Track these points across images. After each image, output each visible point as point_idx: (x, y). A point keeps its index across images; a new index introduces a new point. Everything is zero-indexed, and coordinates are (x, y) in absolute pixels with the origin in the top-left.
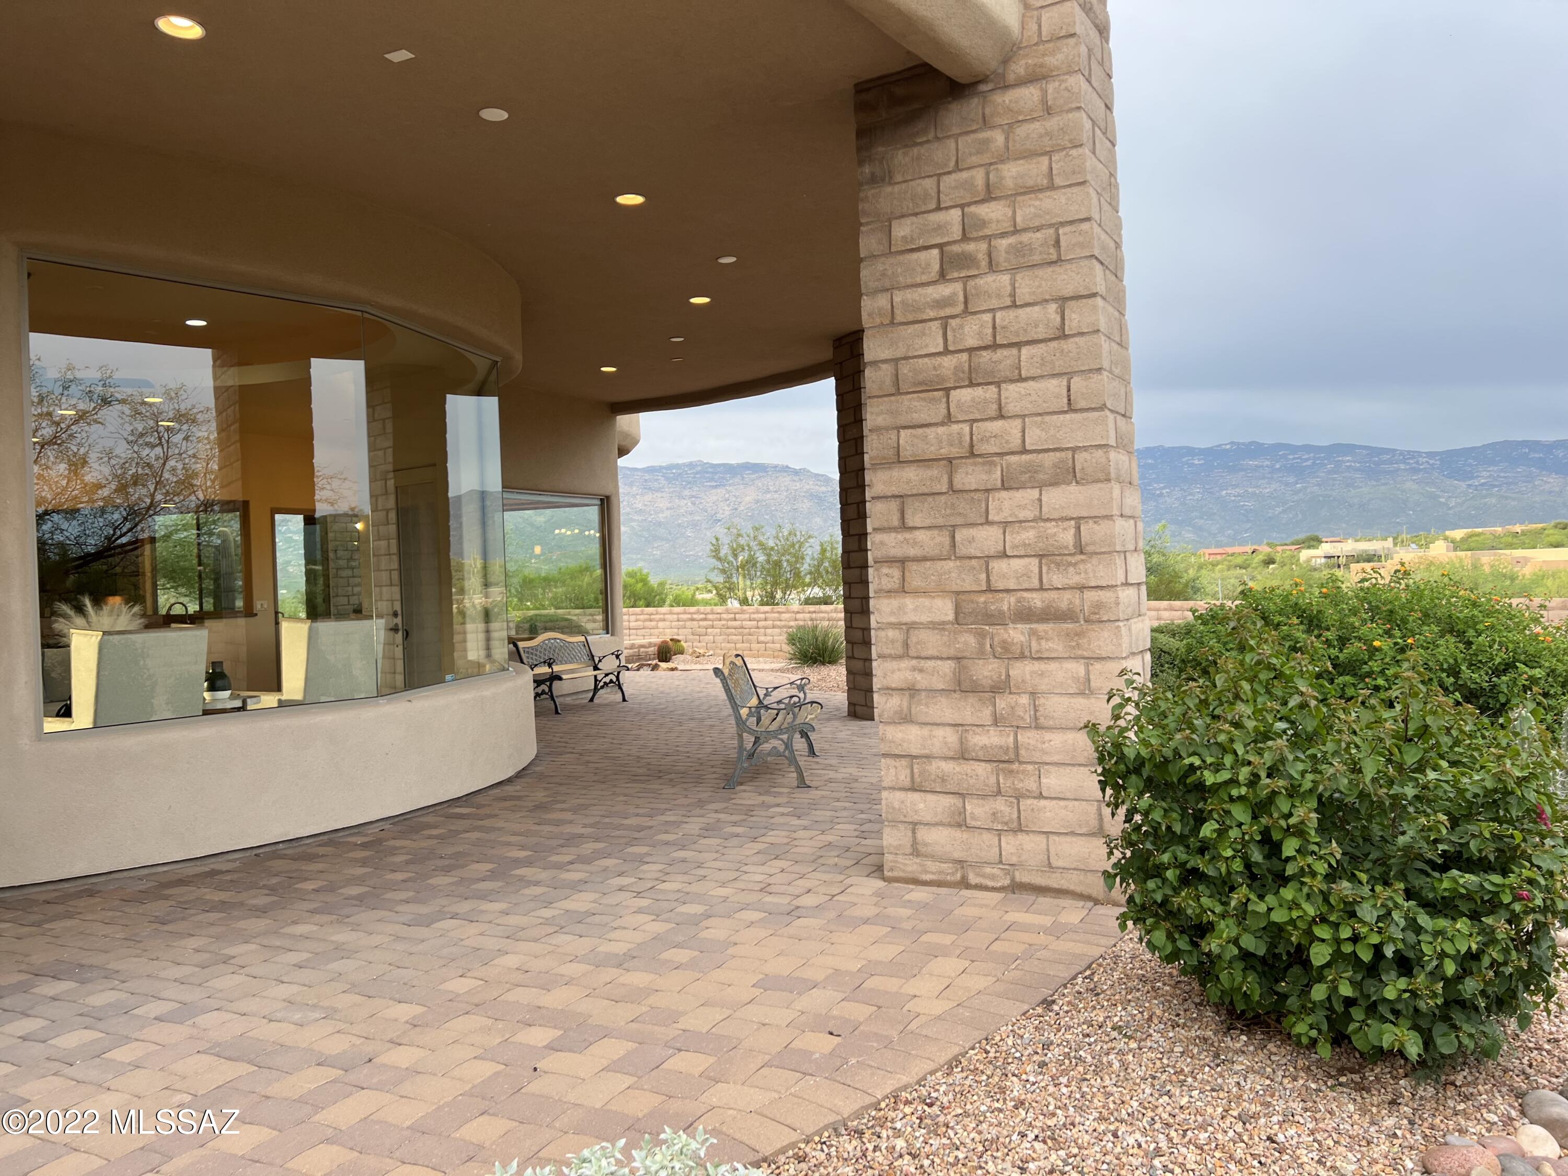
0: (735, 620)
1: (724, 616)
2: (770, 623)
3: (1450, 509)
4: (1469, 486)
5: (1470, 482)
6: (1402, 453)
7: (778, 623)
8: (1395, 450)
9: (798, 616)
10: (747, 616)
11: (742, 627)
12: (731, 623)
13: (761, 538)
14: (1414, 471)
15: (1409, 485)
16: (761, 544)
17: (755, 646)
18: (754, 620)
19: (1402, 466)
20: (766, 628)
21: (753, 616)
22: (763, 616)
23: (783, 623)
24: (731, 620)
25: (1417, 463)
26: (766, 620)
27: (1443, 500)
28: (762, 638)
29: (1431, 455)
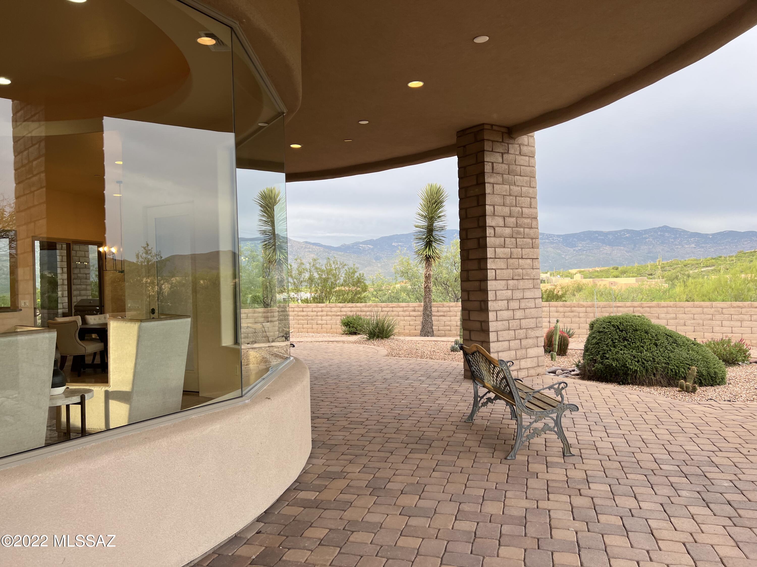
0: (303, 311)
1: (296, 309)
2: (324, 313)
3: (566, 260)
4: (574, 250)
5: (575, 249)
6: (547, 235)
7: (330, 313)
8: (544, 234)
9: (342, 309)
10: (310, 309)
11: (307, 316)
12: (300, 313)
13: (318, 266)
14: (552, 243)
15: (550, 249)
16: (316, 268)
17: (315, 326)
18: (315, 311)
19: (547, 241)
20: (322, 316)
21: (314, 309)
22: (320, 309)
23: (333, 313)
24: (300, 311)
25: (553, 239)
26: (322, 311)
27: (563, 256)
28: (320, 322)
29: (559, 236)
